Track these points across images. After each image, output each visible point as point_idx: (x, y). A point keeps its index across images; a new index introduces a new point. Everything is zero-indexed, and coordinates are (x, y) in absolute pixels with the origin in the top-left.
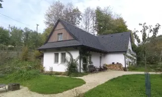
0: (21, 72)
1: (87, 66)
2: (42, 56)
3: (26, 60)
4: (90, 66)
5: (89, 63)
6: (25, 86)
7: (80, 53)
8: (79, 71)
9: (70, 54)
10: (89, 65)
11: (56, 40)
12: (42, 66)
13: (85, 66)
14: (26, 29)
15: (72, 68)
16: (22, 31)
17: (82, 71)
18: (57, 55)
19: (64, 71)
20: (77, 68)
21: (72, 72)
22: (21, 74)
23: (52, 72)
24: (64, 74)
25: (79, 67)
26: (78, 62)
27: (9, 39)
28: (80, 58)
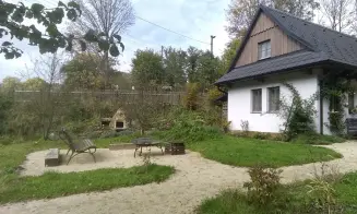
0: (186, 126)
1: (344, 119)
2: (225, 99)
3: (194, 108)
4: (352, 120)
5: (346, 110)
6: (194, 150)
7: (321, 84)
8: (319, 132)
9: (292, 88)
10: (349, 116)
11: (255, 60)
12: (226, 119)
13: (335, 120)
14: (191, 49)
15: (299, 122)
16: (184, 54)
17: (326, 132)
18: (257, 94)
19: (277, 131)
20: (311, 122)
21: (298, 132)
22: (186, 130)
23: (247, 132)
24: (278, 137)
25: (317, 121)
26: (316, 106)
27: (163, 71)
28: (321, 96)
